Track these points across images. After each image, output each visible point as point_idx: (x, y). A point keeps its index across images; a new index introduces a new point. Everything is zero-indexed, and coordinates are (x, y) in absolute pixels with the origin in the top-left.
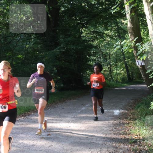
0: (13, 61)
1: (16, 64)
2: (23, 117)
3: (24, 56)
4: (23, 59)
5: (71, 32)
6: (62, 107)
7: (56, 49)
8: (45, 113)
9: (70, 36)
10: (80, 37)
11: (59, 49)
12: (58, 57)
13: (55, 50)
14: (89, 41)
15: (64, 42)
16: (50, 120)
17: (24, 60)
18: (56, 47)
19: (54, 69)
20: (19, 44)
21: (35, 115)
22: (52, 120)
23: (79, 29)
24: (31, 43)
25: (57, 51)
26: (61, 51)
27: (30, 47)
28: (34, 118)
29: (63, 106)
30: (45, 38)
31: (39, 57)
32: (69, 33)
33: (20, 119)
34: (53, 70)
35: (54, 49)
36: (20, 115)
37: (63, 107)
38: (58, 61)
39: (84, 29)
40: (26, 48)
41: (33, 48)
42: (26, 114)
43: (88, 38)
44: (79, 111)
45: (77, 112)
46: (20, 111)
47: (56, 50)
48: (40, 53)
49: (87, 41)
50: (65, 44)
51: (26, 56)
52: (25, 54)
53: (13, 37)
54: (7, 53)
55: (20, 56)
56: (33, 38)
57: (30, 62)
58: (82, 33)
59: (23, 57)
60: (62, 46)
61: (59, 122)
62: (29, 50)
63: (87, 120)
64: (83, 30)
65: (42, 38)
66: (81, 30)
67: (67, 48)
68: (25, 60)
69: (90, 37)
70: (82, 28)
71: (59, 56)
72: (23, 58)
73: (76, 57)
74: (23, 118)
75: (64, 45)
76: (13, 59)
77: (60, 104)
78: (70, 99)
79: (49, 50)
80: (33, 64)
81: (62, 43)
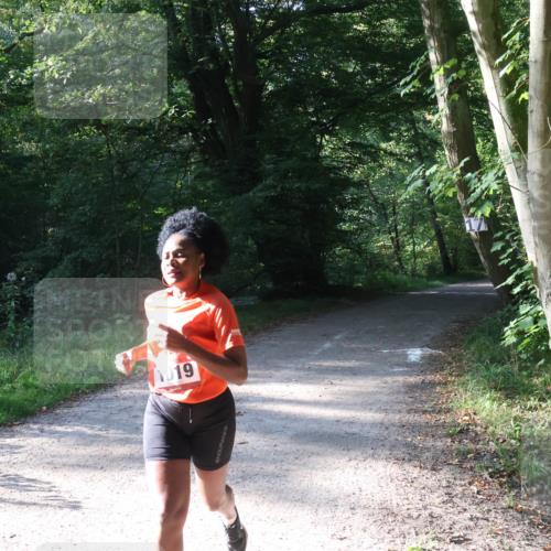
0: (142, 222)
1: (149, 231)
5: (293, 147)
6: (271, 342)
7: (255, 190)
9: (289, 155)
10: (317, 158)
11: (261, 191)
12: (258, 210)
13: (251, 194)
14: (340, 169)
15: (275, 172)
18: (254, 185)
19: (250, 242)
20: (160, 178)
23: (315, 138)
24: (190, 177)
25: (257, 195)
26: (266, 197)
27: (188, 188)
29: (273, 339)
30: (226, 161)
32: (288, 150)
34: (247, 247)
35: (249, 191)
37: (274, 342)
38: (259, 221)
39: (327, 137)
40: (175, 188)
41: (194, 188)
43: (338, 161)
44: (316, 353)
45: (311, 355)
47: (254, 193)
49: (334, 168)
50: (278, 178)
53: (142, 161)
54: (128, 203)
56: (194, 163)
58: (321, 147)
59: (169, 212)
60: (269, 181)
61: (264, 382)
62: (184, 194)
63: (337, 377)
64: (323, 141)
65: (217, 163)
66: (319, 140)
67: (282, 188)
69: (343, 158)
70: (323, 136)
71: (263, 208)
75: (274, 180)
76: (143, 217)
77: (264, 334)
78: (292, 322)
79: (235, 194)
81: (269, 175)
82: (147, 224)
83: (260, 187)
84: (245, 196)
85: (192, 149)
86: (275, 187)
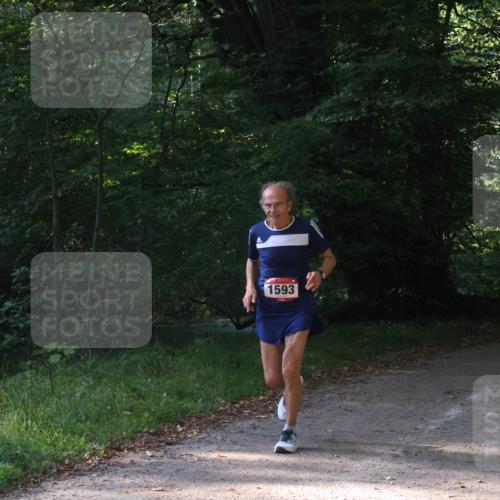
0: (101, 171)
1: (114, 187)
2: (149, 448)
3: (159, 148)
4: (154, 162)
5: (393, 26)
6: (344, 403)
7: (316, 111)
8: (258, 431)
10: (440, 49)
11: (330, 111)
12: (323, 150)
13: (309, 118)
14: (484, 71)
15: (357, 75)
16: (284, 466)
17: (156, 168)
18: (316, 101)
19: (307, 211)
21: (212, 443)
22: (296, 467)
23: (436, 11)
24: (194, 85)
25: (319, 120)
26: (339, 124)
27: (189, 105)
28: (203, 455)
29: (348, 396)
30: (263, 55)
31: (230, 150)
32: (383, 31)
33: (137, 458)
35: (303, 113)
36: (133, 439)
37: (350, 403)
38: (321, 170)
39: (460, 8)
40: (165, 106)
41: (202, 107)
42: (163, 434)
43: (479, 55)
44: (433, 427)
45: (422, 431)
46: (135, 421)
47: (315, 117)
48: (236, 133)
49: (473, 68)
50: (361, 88)
51: (165, 149)
52: (163, 137)
55: (136, 149)
56: (200, 58)
57: (187, 178)
58: (447, 27)
59: (153, 151)
60: (345, 94)
62: (181, 116)
63: (472, 474)
64: (453, 15)
65: (245, 58)
66: (443, 14)
67: (370, 109)
68: (162, 170)
69: (491, 49)
70: (451, 6)
71: (331, 146)
72: (151, 156)
73: (416, 150)
74: (149, 453)
75: (354, 92)
76: (103, 159)
77: (331, 388)
79: (279, 117)
80: (201, 184)
81: (345, 81)
82: (110, 174)
83: (327, 104)
84: (296, 121)
85: (198, 32)
86: (357, 105)
